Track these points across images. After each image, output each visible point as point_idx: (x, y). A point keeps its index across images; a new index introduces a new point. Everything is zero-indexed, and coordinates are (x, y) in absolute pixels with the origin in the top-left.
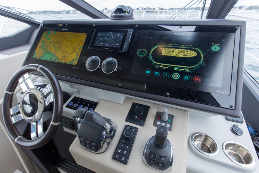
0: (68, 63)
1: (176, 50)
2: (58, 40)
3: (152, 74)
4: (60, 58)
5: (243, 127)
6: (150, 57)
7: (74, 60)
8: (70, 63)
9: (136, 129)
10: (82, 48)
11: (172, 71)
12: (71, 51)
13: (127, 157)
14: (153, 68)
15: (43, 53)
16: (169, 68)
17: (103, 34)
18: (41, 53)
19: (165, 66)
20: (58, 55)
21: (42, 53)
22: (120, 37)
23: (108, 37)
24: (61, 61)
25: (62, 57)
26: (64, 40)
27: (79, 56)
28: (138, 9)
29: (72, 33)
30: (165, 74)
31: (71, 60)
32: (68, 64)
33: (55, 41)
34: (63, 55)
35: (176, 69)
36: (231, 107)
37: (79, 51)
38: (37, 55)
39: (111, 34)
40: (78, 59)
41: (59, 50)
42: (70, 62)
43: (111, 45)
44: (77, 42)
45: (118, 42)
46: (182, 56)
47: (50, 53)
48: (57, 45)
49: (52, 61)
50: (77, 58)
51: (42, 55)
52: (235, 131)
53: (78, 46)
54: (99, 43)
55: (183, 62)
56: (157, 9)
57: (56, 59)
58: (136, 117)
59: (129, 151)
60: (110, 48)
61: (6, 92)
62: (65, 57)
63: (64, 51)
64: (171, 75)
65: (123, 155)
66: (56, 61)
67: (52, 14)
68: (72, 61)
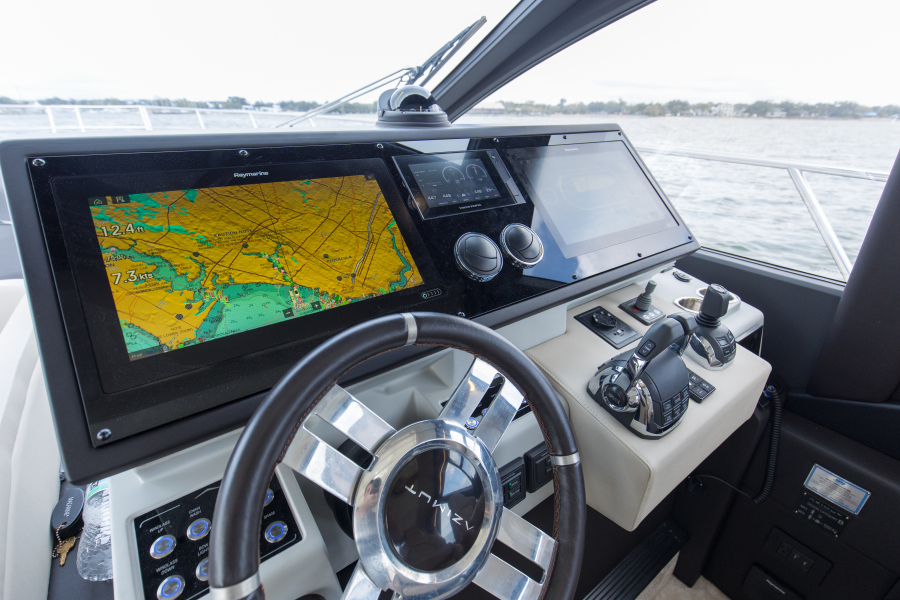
0: (385, 290)
1: (589, 178)
2: (243, 222)
4: (330, 286)
7: (399, 272)
8: (398, 287)
10: (393, 225)
12: (362, 247)
15: (196, 305)
18: (185, 312)
20: (306, 281)
21: (189, 307)
23: (448, 174)
24: (349, 295)
25: (339, 278)
26: (284, 217)
27: (409, 255)
29: (301, 182)
31: (389, 275)
32: (390, 295)
33: (232, 228)
34: (338, 274)
36: (690, 238)
37: (393, 239)
40: (412, 262)
41: (293, 261)
42: (391, 283)
43: (474, 194)
44: (354, 208)
48: (264, 246)
49: (297, 315)
50: (408, 262)
51: (195, 318)
53: (371, 221)
54: (440, 197)
57: (314, 299)
58: (620, 332)
60: (482, 203)
62: (354, 276)
63: (326, 256)
65: (699, 383)
66: (326, 306)
68: (397, 277)
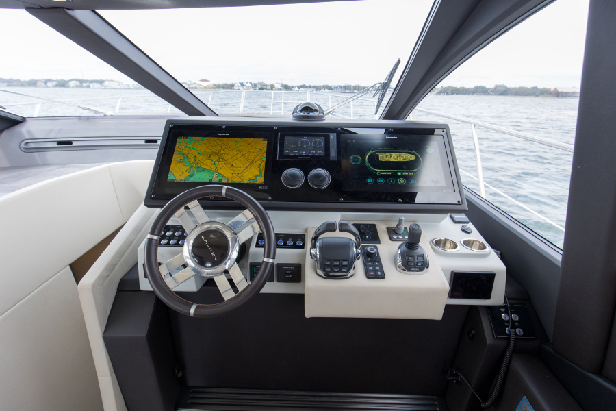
0: (246, 182)
1: (394, 154)
2: (213, 149)
3: (375, 182)
4: (228, 175)
5: (470, 226)
6: (367, 164)
7: (256, 177)
8: (252, 182)
9: (376, 247)
10: (264, 159)
11: (396, 177)
12: (247, 165)
13: (382, 271)
14: (375, 176)
15: (188, 171)
16: (392, 174)
17: (294, 139)
18: (185, 172)
19: (387, 172)
20: (222, 172)
22: (320, 143)
23: (302, 142)
25: (233, 174)
26: (226, 150)
27: (263, 171)
28: (242, 85)
29: (239, 139)
30: (389, 181)
31: (251, 177)
32: (247, 184)
33: (209, 151)
34: (233, 172)
35: (399, 174)
36: (459, 202)
37: (261, 164)
38: (177, 175)
39: (305, 139)
40: (263, 174)
41: (221, 164)
42: (250, 179)
43: (310, 153)
44: (252, 150)
45: (319, 149)
46: (401, 160)
47: (204, 170)
48: (215, 158)
50: (261, 174)
51: (186, 174)
52: (465, 231)
53: (256, 156)
54: (291, 151)
55: (405, 167)
56: (277, 86)
57: (221, 178)
58: (367, 237)
59: (381, 266)
60: (311, 157)
61: (149, 236)
62: (238, 174)
63: (233, 165)
64: (397, 181)
65: (378, 271)
66: (223, 181)
67: (8, 86)
68: (253, 178)
